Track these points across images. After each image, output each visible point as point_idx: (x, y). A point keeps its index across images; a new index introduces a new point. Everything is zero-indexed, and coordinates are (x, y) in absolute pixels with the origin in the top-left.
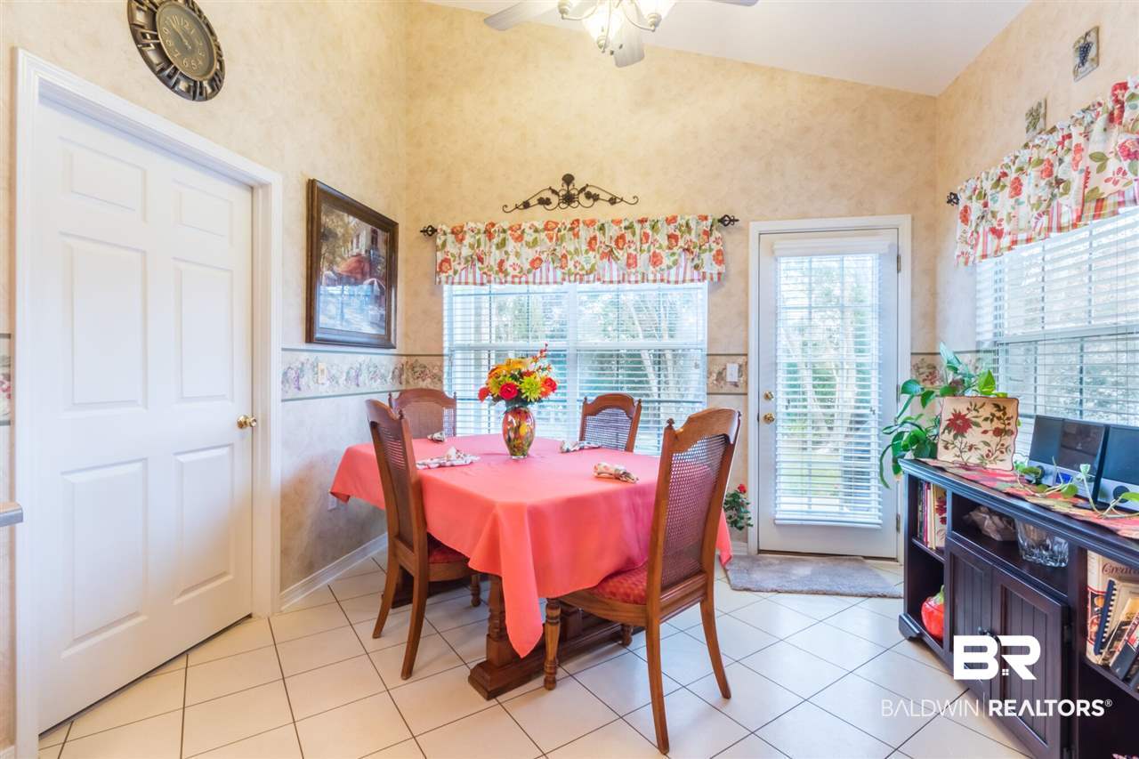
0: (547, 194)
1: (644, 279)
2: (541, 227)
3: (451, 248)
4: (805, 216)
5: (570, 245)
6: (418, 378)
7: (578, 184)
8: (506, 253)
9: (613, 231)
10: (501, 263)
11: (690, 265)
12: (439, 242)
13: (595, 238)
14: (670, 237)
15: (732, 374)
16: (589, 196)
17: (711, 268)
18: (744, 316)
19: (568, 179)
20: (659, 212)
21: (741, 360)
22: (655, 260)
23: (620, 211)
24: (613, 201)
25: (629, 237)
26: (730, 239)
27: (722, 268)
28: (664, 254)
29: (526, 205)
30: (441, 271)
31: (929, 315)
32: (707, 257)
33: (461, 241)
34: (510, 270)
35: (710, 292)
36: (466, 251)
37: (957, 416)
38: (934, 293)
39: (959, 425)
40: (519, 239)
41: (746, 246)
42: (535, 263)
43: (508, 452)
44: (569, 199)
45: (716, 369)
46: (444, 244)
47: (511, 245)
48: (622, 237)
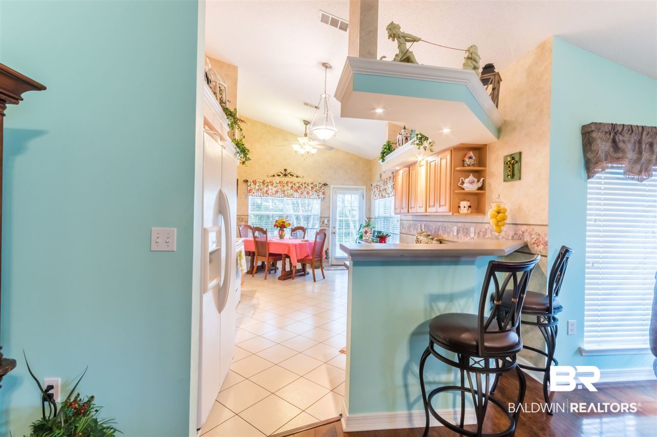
0: (280, 174)
1: (305, 198)
2: (278, 182)
3: (253, 186)
4: (343, 185)
5: (286, 188)
6: (240, 222)
7: (288, 171)
8: (269, 189)
9: (297, 185)
10: (267, 191)
11: (316, 195)
12: (249, 184)
13: (293, 186)
14: (312, 187)
15: (326, 222)
16: (291, 175)
17: (322, 196)
18: (329, 207)
19: (285, 170)
20: (309, 181)
21: (328, 218)
22: (308, 193)
23: (299, 180)
24: (297, 177)
25: (301, 187)
26: (326, 188)
27: (324, 196)
28: (310, 192)
29: (274, 176)
30: (249, 192)
31: (369, 209)
32: (321, 193)
33: (256, 184)
34: (270, 194)
35: (321, 201)
36: (257, 188)
37: (366, 231)
38: (370, 204)
40: (272, 185)
41: (330, 190)
42: (277, 192)
43: (279, 238)
44: (285, 175)
45: (322, 221)
46: (250, 185)
47: (270, 187)
48: (300, 187)
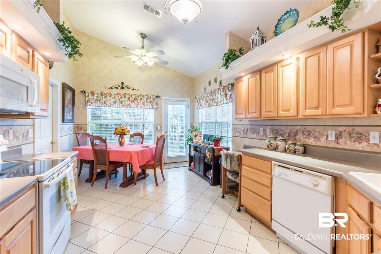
0: (117, 86)
1: (141, 108)
2: (116, 94)
3: (91, 97)
4: (173, 97)
5: (123, 99)
6: (79, 130)
7: (125, 85)
8: (107, 100)
9: (134, 97)
10: (105, 102)
11: (151, 105)
12: (87, 95)
13: (130, 98)
14: (147, 99)
15: (159, 128)
16: (128, 88)
17: (155, 106)
18: (161, 116)
19: (123, 83)
20: (144, 93)
21: (161, 125)
22: (143, 104)
23: (135, 92)
24: (133, 90)
25: (137, 98)
26: (158, 100)
27: (157, 106)
28: (145, 102)
29: (112, 88)
30: (88, 102)
31: (193, 117)
32: (154, 104)
33: (94, 95)
34: (108, 104)
35: (155, 111)
36: (95, 98)
37: (196, 134)
38: (194, 113)
39: (196, 136)
40: (110, 96)
41: (162, 102)
42: (115, 102)
43: (119, 145)
44: (123, 88)
45: (156, 127)
46: (88, 96)
47: (108, 98)
48: (136, 98)
